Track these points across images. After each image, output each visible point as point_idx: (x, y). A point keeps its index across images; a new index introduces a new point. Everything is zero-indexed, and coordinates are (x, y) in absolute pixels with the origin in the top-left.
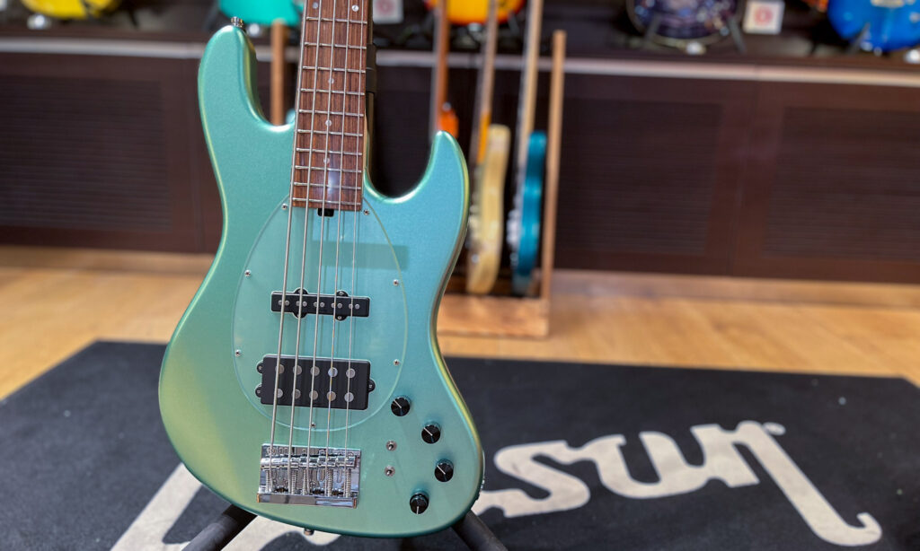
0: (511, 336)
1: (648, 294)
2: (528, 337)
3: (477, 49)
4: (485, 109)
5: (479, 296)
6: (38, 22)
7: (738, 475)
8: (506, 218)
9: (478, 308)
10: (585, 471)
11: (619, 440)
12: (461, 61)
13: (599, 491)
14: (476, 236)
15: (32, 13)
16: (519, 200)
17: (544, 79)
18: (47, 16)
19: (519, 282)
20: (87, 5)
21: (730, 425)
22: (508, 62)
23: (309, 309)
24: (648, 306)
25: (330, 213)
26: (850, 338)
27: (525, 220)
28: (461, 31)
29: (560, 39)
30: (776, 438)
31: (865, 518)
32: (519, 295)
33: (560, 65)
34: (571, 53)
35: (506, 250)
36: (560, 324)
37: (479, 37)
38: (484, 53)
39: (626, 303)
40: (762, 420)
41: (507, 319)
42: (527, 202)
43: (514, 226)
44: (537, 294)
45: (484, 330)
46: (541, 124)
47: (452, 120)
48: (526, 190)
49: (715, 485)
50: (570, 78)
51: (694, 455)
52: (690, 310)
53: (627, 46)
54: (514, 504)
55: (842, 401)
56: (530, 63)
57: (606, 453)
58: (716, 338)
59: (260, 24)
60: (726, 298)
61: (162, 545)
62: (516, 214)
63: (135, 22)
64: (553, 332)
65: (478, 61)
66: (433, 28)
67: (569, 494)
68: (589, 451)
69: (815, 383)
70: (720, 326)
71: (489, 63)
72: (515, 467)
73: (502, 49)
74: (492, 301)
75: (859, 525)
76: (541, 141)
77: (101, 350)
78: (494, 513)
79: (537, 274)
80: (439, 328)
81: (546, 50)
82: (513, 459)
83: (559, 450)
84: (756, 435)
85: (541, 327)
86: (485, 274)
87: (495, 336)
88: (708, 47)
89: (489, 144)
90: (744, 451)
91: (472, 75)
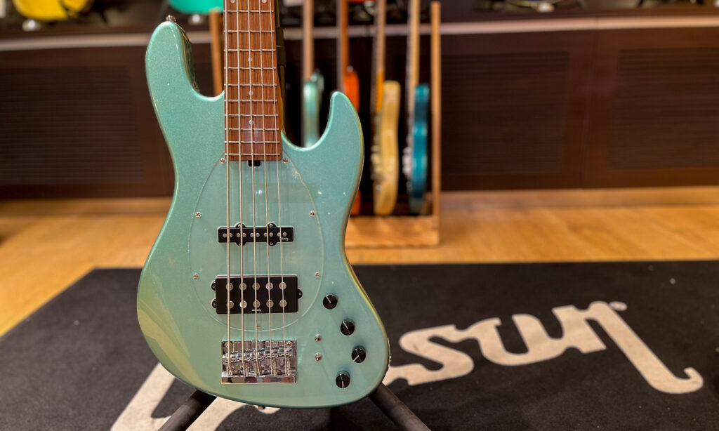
0: (410, 246)
1: (519, 206)
2: (424, 246)
3: (371, 21)
4: (379, 68)
5: (384, 216)
6: (31, 25)
7: (590, 343)
8: (401, 155)
9: (384, 226)
10: (470, 347)
11: (496, 321)
12: (359, 31)
13: (481, 362)
14: (378, 170)
15: (25, 18)
16: (410, 139)
17: (425, 41)
18: (37, 20)
19: (414, 203)
20: (66, 9)
21: (583, 306)
22: (395, 30)
23: (248, 239)
24: (518, 216)
25: (257, 163)
26: (679, 231)
27: (416, 155)
28: (358, 8)
29: (436, 8)
30: (620, 313)
31: (690, 371)
32: (415, 214)
33: (437, 29)
34: (445, 19)
35: (402, 179)
36: (448, 235)
37: (371, 11)
38: (377, 25)
39: (501, 215)
40: (608, 300)
41: (407, 233)
42: (417, 140)
43: (408, 160)
44: (430, 212)
45: (389, 243)
46: (425, 77)
47: (354, 81)
48: (417, 131)
49: (572, 352)
50: (445, 39)
51: (555, 330)
52: (551, 217)
53: (491, 10)
54: (415, 375)
55: (673, 281)
56: (413, 29)
57: (486, 333)
58: (572, 237)
59: (201, 15)
60: (580, 206)
61: (151, 419)
62: (408, 150)
63: (105, 20)
64: (442, 242)
65: (372, 31)
66: (335, 7)
67: (458, 365)
68: (473, 332)
69: (651, 268)
70: (575, 228)
71: (381, 31)
72: (415, 347)
73: (390, 20)
74: (394, 220)
75: (686, 377)
76: (425, 91)
77: (99, 276)
78: (400, 382)
79: (429, 196)
80: (347, 243)
81: (425, 18)
82: (414, 341)
83: (450, 332)
84: (603, 312)
85: (433, 238)
86: (387, 199)
87: (397, 247)
88: (555, 5)
89: (384, 96)
90: (594, 325)
91: (368, 42)
